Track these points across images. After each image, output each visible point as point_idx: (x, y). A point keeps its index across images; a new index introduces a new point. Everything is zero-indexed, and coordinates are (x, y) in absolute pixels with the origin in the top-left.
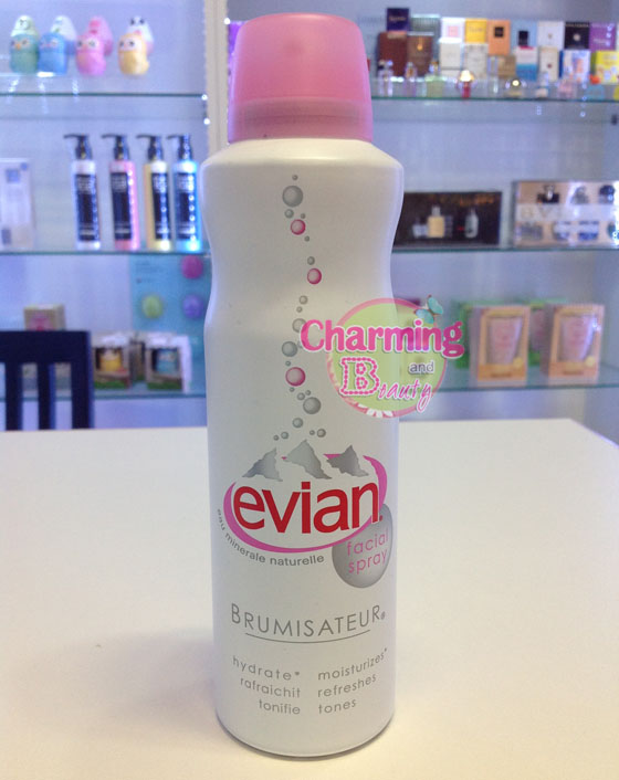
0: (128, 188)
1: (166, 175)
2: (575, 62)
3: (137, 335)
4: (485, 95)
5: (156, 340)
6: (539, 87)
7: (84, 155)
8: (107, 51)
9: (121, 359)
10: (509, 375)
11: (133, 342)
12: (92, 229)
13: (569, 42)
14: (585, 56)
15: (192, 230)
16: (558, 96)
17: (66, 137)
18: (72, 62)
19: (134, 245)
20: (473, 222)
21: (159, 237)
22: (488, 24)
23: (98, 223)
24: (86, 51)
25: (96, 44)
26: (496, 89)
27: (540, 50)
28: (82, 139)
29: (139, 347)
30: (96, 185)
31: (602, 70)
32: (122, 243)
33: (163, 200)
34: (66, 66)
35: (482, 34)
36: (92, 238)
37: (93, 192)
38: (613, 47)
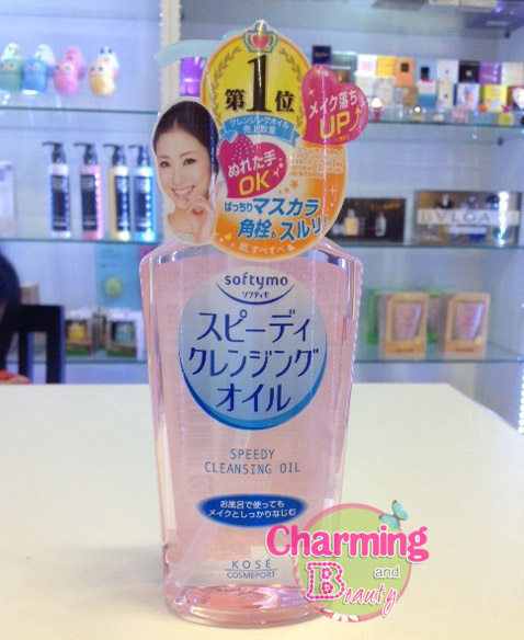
0: (95, 187)
1: (127, 178)
2: (467, 93)
3: (99, 310)
4: (392, 119)
5: (116, 314)
6: (436, 113)
7: (59, 160)
8: (81, 74)
9: (86, 330)
10: (411, 350)
11: (96, 316)
12: (64, 221)
13: (462, 77)
14: (475, 88)
15: (148, 224)
16: (452, 121)
17: (45, 144)
18: (51, 83)
19: (99, 234)
20: (382, 223)
21: (120, 228)
22: (395, 61)
23: (69, 217)
24: (62, 73)
25: (71, 68)
26: (401, 115)
27: (438, 82)
28: (57, 146)
29: (101, 320)
30: (68, 186)
31: (489, 100)
32: (89, 233)
33: (125, 199)
34: (46, 85)
35: (390, 69)
36: (64, 229)
37: (66, 191)
38: (499, 82)
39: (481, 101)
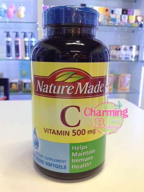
0: (19, 45)
1: (28, 42)
2: (124, 18)
3: (20, 80)
5: (25, 81)
6: (116, 23)
7: (8, 37)
8: (14, 12)
9: (17, 85)
12: (10, 54)
13: (123, 13)
16: (120, 25)
17: (4, 32)
18: (6, 15)
19: (20, 58)
21: (26, 56)
22: (104, 9)
24: (9, 12)
25: (12, 10)
26: (106, 24)
27: (116, 15)
28: (8, 33)
29: (21, 83)
31: (130, 20)
32: (17, 58)
33: (27, 48)
34: (4, 15)
37: (10, 46)
38: (133, 14)
39: (128, 20)
